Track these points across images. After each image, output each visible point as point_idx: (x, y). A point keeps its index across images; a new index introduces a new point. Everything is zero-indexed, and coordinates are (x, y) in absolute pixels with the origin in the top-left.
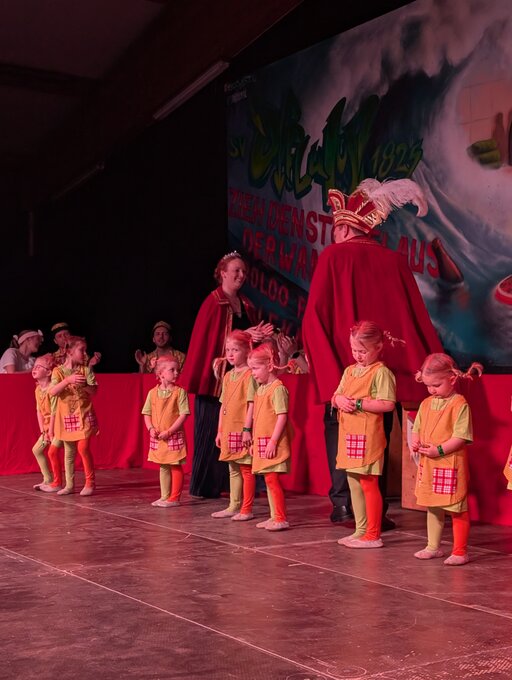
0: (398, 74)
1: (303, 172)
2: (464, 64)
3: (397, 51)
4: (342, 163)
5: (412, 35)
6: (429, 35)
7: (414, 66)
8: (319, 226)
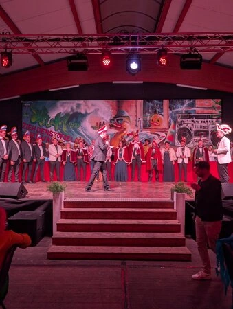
0: (75, 111)
1: (49, 123)
3: (75, 107)
4: (60, 124)
5: (78, 106)
6: (82, 106)
7: (79, 111)
8: (54, 134)
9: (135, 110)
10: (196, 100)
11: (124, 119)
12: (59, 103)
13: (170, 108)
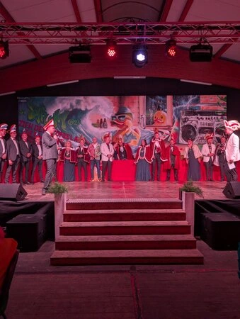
0: (75, 108)
1: (47, 120)
2: (91, 110)
3: (74, 104)
4: (59, 121)
5: (78, 102)
6: (82, 103)
7: (79, 107)
9: (137, 107)
10: (201, 96)
11: (126, 116)
12: (58, 99)
13: (174, 105)
